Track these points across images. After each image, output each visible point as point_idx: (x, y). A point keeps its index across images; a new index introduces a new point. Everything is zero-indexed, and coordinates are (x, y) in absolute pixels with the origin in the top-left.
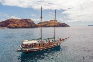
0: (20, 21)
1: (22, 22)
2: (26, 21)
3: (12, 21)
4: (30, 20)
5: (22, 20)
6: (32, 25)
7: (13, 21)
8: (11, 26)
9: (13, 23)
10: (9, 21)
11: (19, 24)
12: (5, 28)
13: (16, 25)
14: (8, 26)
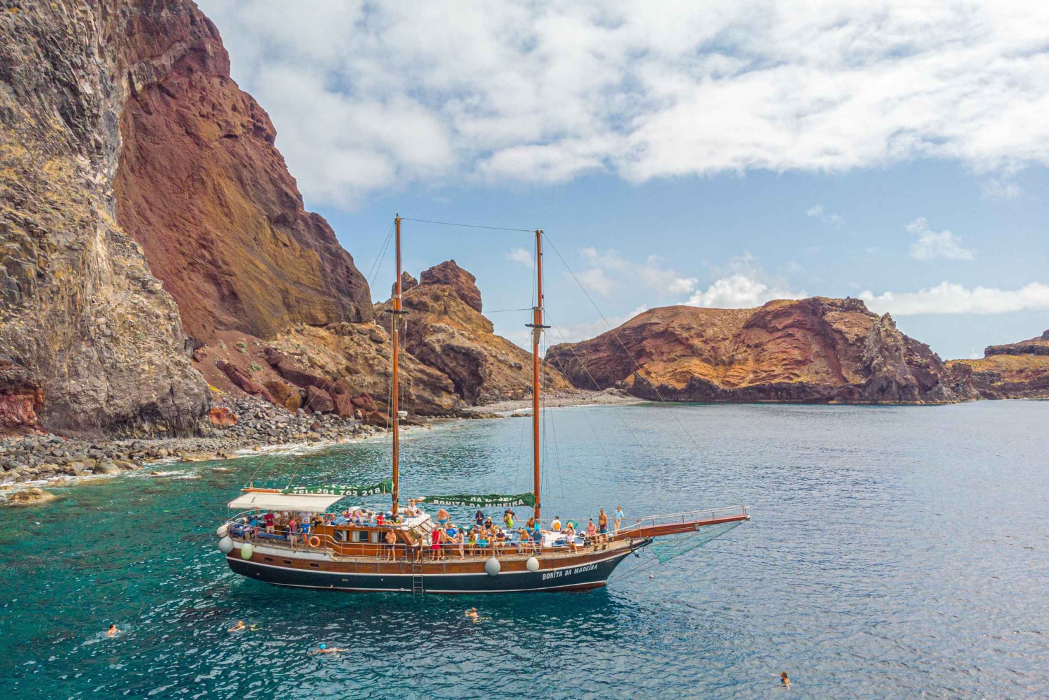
0: (749, 325)
1: (764, 337)
2: (809, 320)
3: (668, 336)
4: (853, 306)
5: (762, 320)
6: (868, 370)
7: (675, 325)
8: (655, 382)
9: (679, 350)
10: (642, 328)
11: (731, 362)
12: (603, 396)
13: (697, 368)
14: (630, 380)
